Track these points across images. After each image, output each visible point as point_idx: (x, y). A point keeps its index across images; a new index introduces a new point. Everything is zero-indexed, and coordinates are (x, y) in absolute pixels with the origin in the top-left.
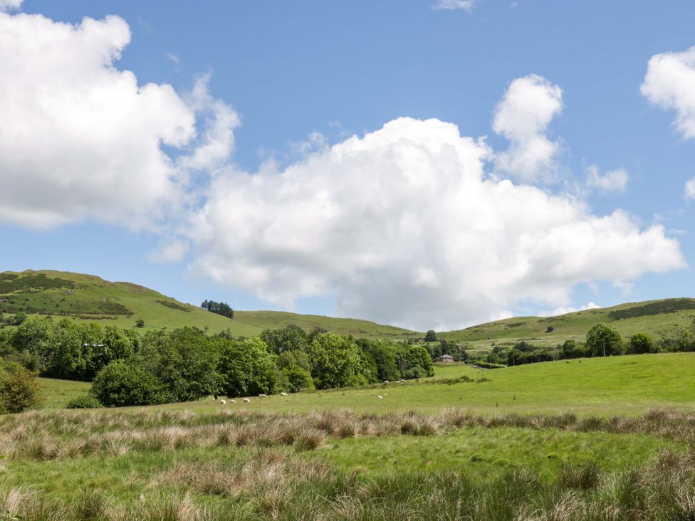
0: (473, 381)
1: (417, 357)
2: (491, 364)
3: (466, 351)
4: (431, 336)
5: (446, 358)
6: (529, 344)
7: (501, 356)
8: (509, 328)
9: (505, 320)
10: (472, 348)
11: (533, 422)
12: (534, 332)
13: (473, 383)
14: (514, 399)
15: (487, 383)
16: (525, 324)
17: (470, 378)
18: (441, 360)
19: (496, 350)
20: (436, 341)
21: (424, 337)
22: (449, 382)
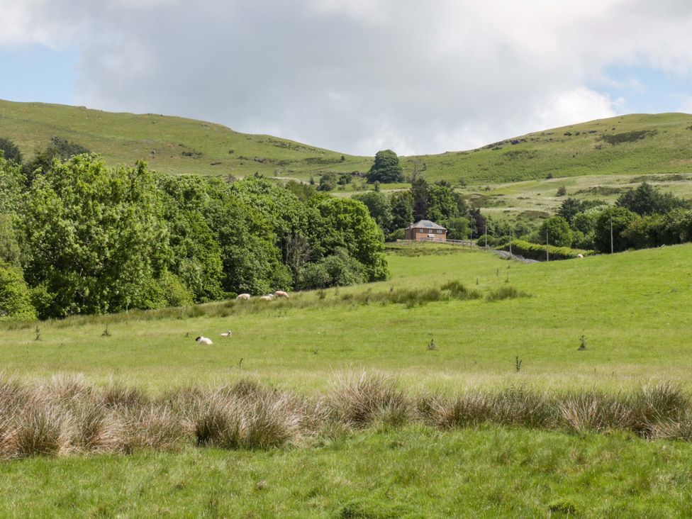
0: (475, 296)
1: (340, 225)
2: (550, 249)
3: (484, 211)
4: (384, 168)
5: (426, 231)
6: (662, 192)
7: (582, 225)
8: (608, 146)
9: (598, 123)
10: (502, 203)
11: (567, 415)
12: (677, 157)
13: (476, 302)
14: (583, 347)
15: (515, 302)
16: (653, 133)
17: (470, 286)
18: (412, 235)
19: (568, 210)
20: (401, 180)
21: (366, 170)
22: (410, 299)
